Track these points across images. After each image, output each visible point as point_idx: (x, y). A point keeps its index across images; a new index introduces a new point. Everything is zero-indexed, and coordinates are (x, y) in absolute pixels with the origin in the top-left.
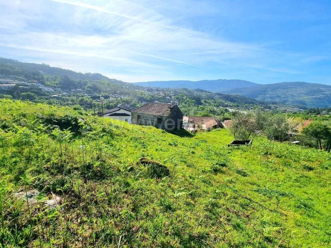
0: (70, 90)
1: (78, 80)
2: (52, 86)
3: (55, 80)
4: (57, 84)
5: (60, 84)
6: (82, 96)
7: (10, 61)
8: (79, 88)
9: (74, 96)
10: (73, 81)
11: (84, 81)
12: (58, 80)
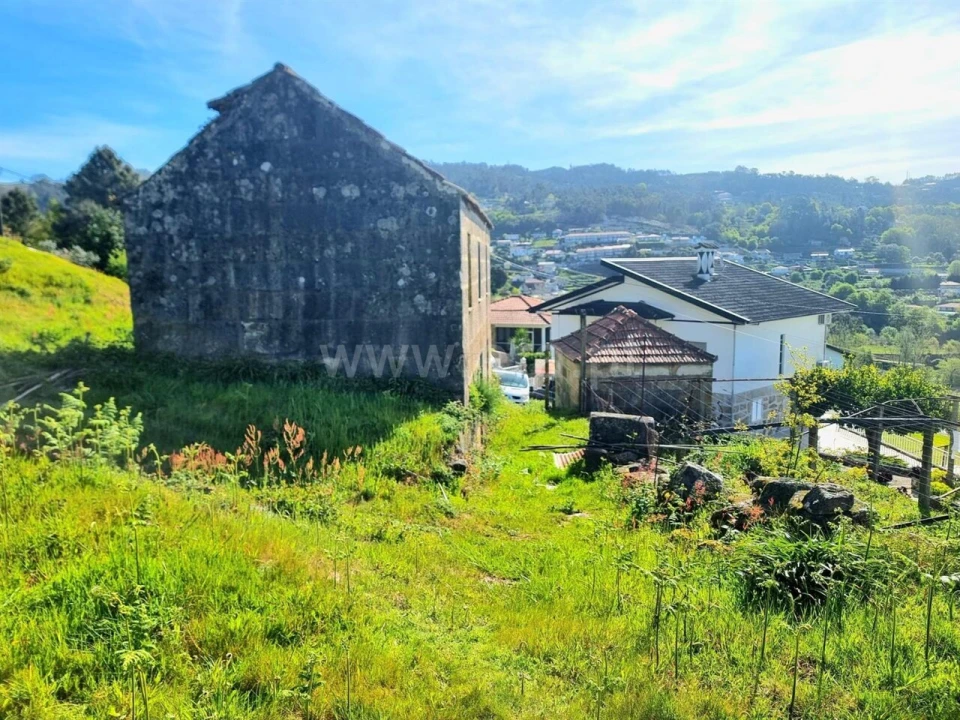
0: (807, 256)
1: (848, 212)
2: (743, 244)
3: (761, 220)
4: (761, 235)
5: (771, 234)
6: (852, 279)
7: (649, 176)
8: (846, 247)
9: (815, 277)
10: (825, 218)
11: (876, 215)
12: (770, 218)
